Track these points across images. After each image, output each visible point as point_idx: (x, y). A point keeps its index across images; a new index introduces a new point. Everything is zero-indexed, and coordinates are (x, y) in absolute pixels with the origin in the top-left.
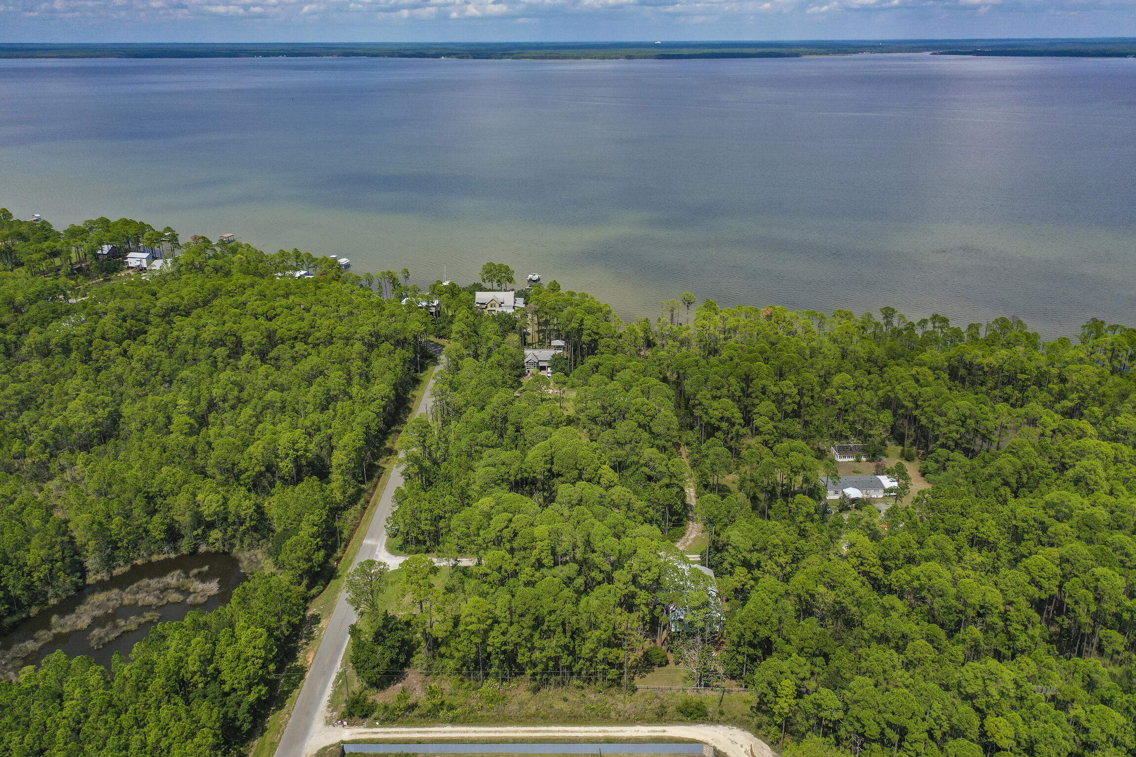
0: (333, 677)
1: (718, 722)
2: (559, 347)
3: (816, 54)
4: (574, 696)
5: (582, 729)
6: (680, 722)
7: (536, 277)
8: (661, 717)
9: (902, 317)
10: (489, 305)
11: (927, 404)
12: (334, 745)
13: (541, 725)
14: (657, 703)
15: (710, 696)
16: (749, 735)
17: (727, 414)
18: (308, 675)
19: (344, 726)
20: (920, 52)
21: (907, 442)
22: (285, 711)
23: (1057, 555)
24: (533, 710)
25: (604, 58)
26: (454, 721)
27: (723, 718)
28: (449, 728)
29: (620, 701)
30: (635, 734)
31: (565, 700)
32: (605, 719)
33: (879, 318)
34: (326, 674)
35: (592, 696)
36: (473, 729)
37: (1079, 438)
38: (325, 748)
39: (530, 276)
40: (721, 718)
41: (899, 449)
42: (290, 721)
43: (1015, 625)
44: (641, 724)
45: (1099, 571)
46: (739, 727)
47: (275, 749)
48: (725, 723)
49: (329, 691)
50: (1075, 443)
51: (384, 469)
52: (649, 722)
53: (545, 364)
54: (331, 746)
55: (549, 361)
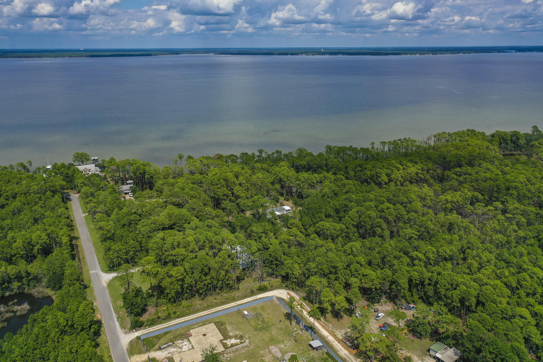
0: (115, 319)
1: (272, 290)
2: (130, 184)
3: (164, 54)
4: (219, 297)
5: (228, 305)
6: (260, 293)
7: (96, 158)
8: (252, 293)
9: (266, 152)
10: (83, 172)
11: (291, 178)
12: (134, 339)
13: (212, 309)
14: (249, 290)
15: (266, 283)
16: (284, 290)
17: (226, 193)
18: (103, 322)
19: (134, 332)
20: (209, 53)
21: (285, 195)
22: (102, 336)
23: (356, 211)
24: (206, 305)
25: (56, 57)
26: (178, 317)
27: (273, 288)
28: (177, 320)
29: (236, 294)
30: (247, 301)
31: (216, 299)
32: (234, 300)
33: (257, 154)
34: (111, 319)
35: (225, 295)
36: (187, 317)
37: (341, 181)
38: (131, 341)
39: (93, 158)
40: (272, 288)
41: (283, 198)
42: (108, 338)
43: (351, 234)
44: (247, 298)
45: (368, 212)
46: (280, 289)
47: (109, 348)
48: (274, 289)
49: (117, 324)
50: (341, 183)
51: (77, 245)
52: (250, 296)
53: (127, 191)
54: (133, 340)
55: (129, 190)
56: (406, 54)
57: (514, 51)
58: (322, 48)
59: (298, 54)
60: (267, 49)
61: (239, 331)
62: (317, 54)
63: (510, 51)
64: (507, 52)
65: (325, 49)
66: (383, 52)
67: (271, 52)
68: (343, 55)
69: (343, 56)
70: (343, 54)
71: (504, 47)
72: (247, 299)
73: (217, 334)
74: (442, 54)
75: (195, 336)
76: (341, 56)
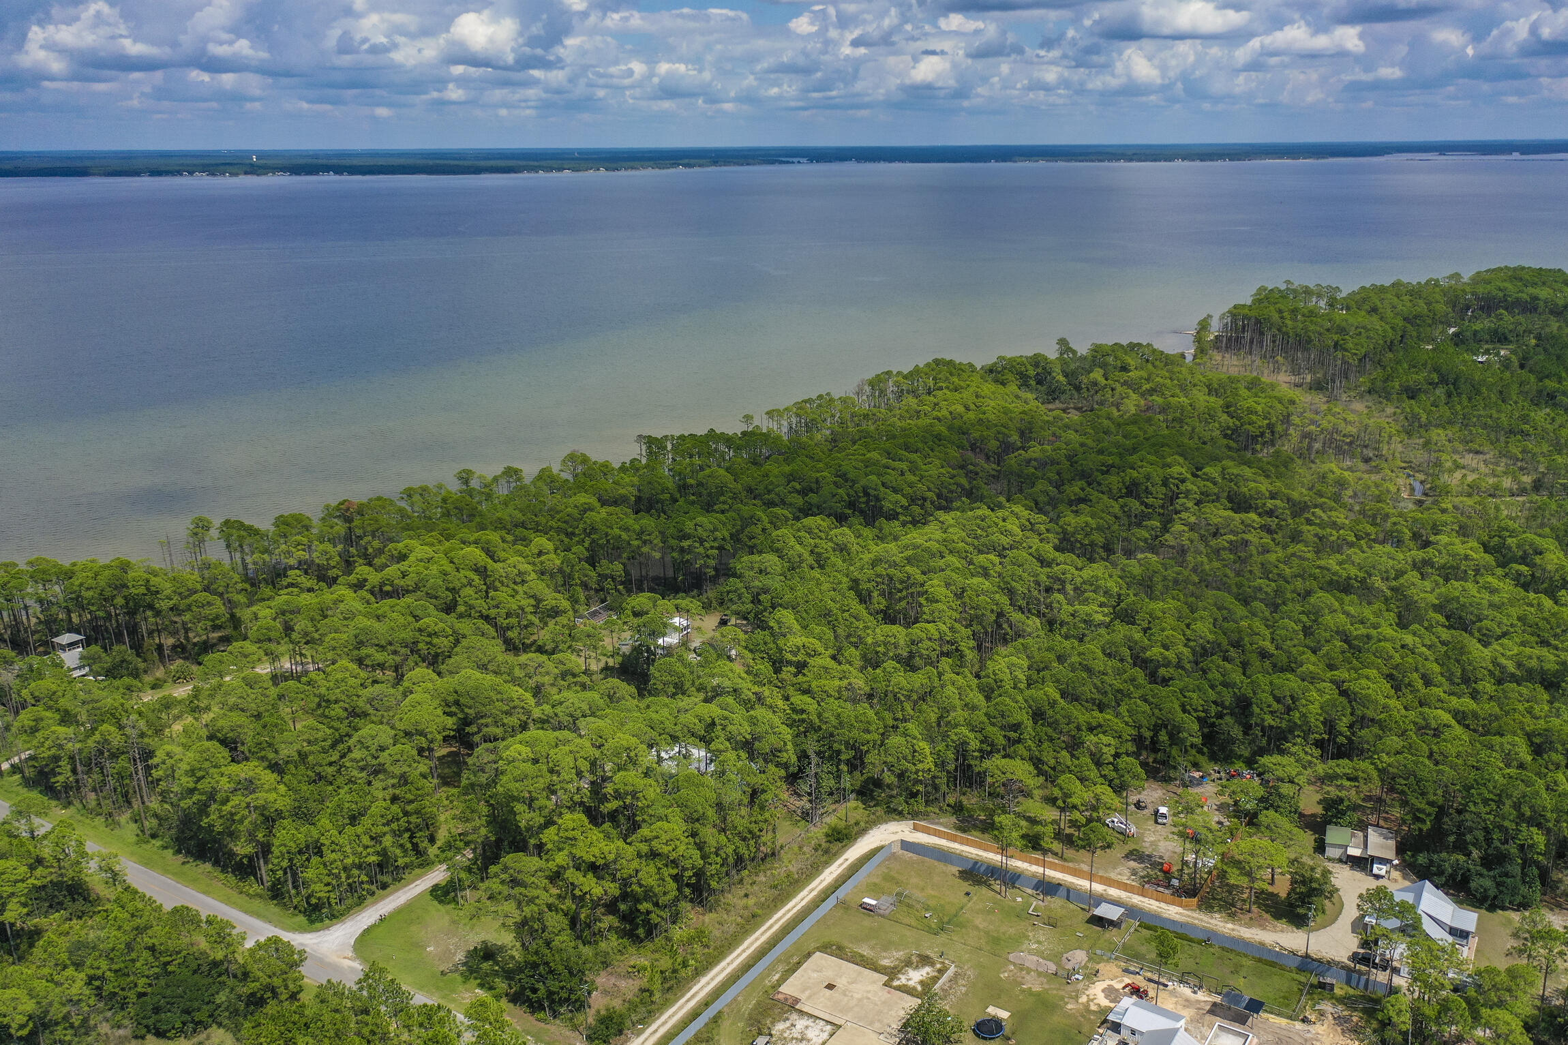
1: (864, 831)
2: (71, 645)
5: (793, 901)
6: (845, 848)
8: (826, 853)
13: (763, 922)
14: (809, 849)
15: (830, 821)
16: (893, 823)
24: (737, 919)
26: (699, 972)
27: (862, 826)
28: (704, 980)
29: (785, 867)
30: (833, 876)
31: (746, 896)
32: (795, 882)
35: (758, 879)
36: (722, 965)
40: (860, 828)
44: (826, 867)
46: (879, 824)
48: (867, 828)
52: (827, 862)
55: (80, 668)
56: (535, 169)
57: (805, 160)
58: (255, 152)
59: (179, 173)
60: (39, 156)
61: (898, 950)
62: (246, 173)
63: (795, 160)
64: (788, 162)
65: (261, 155)
66: (461, 163)
67: (78, 164)
68: (336, 173)
69: (337, 177)
70: (339, 170)
71: (782, 149)
72: (827, 872)
73: (860, 973)
74: (632, 168)
75: (809, 998)
76: (331, 177)
